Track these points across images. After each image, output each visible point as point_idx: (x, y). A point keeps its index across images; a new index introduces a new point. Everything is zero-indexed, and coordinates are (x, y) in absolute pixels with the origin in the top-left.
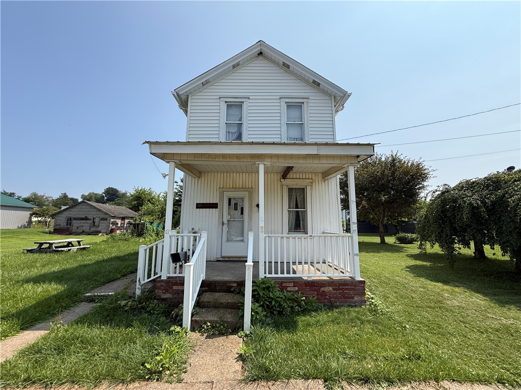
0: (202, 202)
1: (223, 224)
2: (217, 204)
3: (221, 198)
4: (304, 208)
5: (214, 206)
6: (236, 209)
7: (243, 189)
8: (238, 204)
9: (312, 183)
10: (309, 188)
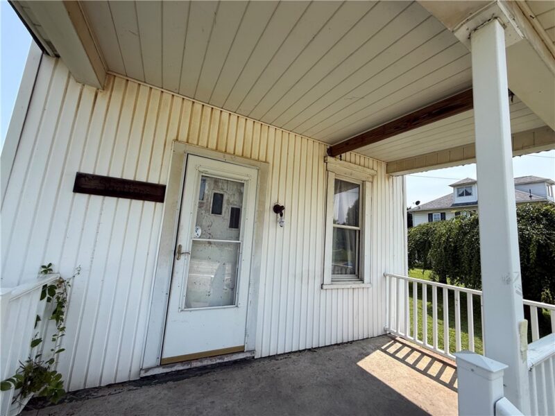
0: (105, 174)
1: (177, 252)
2: (164, 187)
3: (180, 172)
4: (357, 225)
5: (153, 193)
6: (217, 209)
7: (245, 159)
8: (225, 197)
9: (373, 177)
10: (368, 185)
